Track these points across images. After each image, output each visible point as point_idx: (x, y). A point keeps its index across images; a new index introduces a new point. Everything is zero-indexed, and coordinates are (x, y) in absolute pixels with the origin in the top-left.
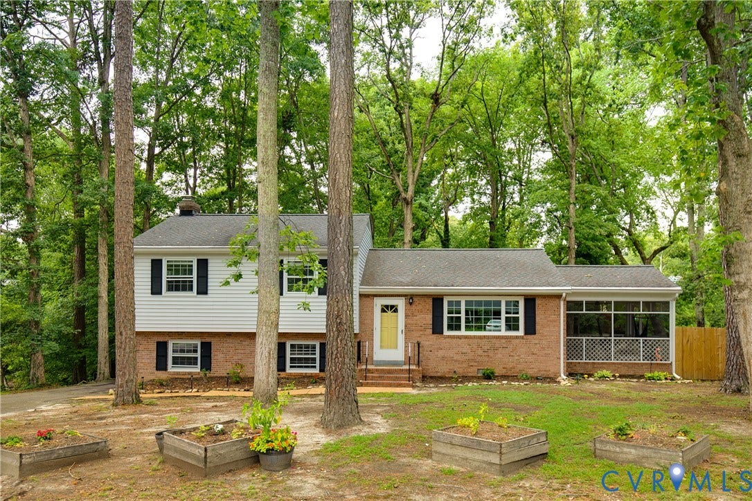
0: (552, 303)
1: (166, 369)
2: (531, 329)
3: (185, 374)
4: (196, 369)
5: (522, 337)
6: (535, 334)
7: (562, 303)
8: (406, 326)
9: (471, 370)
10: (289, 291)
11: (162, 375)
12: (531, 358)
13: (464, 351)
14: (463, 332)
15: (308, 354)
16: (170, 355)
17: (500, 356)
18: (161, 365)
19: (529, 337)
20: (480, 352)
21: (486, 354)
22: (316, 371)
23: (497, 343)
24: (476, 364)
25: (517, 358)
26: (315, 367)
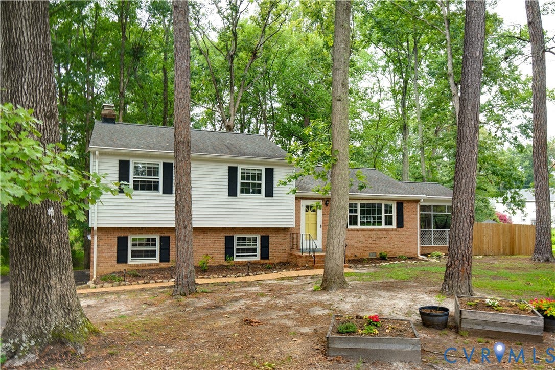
0: (412, 206)
1: (126, 262)
2: (400, 224)
3: (145, 265)
4: (156, 261)
5: (395, 230)
6: (403, 227)
7: (418, 206)
8: (323, 222)
9: (365, 254)
10: (241, 193)
11: (121, 267)
12: (401, 244)
13: (361, 240)
14: (359, 227)
15: (250, 245)
16: (130, 248)
17: (383, 243)
18: (122, 258)
19: (400, 229)
20: (370, 241)
21: (374, 242)
22: (258, 259)
23: (381, 234)
24: (368, 249)
25: (393, 244)
26: (256, 255)
